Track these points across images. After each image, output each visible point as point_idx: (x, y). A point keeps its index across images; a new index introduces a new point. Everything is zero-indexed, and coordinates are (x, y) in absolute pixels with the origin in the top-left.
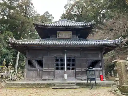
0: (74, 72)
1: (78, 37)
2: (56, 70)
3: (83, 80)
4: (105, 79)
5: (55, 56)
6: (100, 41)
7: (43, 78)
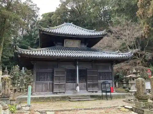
0: (86, 85)
1: (86, 47)
2: (67, 82)
3: (95, 92)
4: (115, 91)
5: (66, 67)
6: (111, 53)
7: (55, 91)
